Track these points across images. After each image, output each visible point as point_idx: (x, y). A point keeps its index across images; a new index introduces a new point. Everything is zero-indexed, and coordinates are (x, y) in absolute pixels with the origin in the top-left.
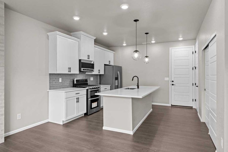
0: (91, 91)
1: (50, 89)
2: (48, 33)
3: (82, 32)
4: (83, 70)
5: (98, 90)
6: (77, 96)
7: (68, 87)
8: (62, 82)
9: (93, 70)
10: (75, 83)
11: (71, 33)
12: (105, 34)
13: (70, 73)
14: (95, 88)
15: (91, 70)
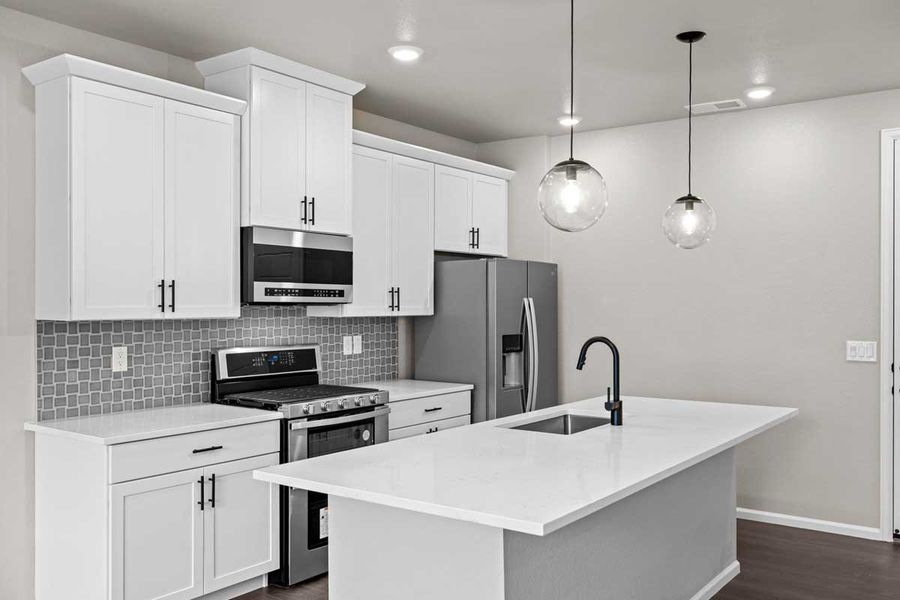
0: (311, 431)
1: (43, 418)
2: (25, 70)
3: (253, 53)
4: (269, 292)
5: (371, 421)
6: (208, 465)
7: (177, 402)
8: (129, 372)
9: (341, 293)
10: (223, 373)
11: (197, 63)
12: (406, 55)
13: (168, 315)
14: (341, 413)
15: (329, 293)
